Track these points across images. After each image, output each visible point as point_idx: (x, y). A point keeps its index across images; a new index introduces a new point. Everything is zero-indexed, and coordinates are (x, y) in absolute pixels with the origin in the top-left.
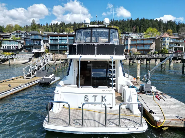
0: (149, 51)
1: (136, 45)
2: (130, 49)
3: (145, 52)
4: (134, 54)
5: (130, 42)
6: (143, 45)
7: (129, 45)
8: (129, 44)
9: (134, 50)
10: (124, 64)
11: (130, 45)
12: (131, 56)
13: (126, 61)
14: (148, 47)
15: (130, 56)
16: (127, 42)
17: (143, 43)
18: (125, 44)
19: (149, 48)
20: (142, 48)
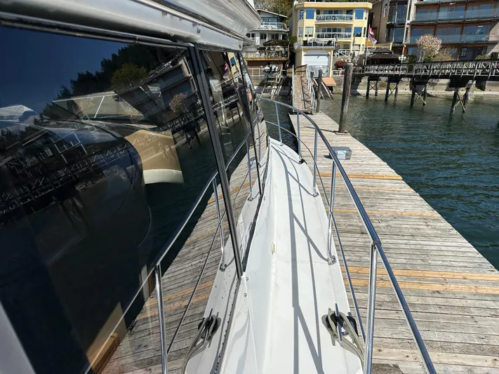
0: (482, 48)
1: (433, 27)
2: (408, 42)
3: (463, 54)
4: (428, 62)
5: (412, 16)
6: (463, 24)
7: (406, 26)
8: (408, 22)
9: (431, 43)
10: (386, 99)
11: (413, 25)
12: (415, 68)
13: (396, 89)
14: (481, 33)
15: (410, 69)
16: (403, 14)
17: (462, 17)
18: (395, 20)
19: (483, 39)
20: (456, 38)
